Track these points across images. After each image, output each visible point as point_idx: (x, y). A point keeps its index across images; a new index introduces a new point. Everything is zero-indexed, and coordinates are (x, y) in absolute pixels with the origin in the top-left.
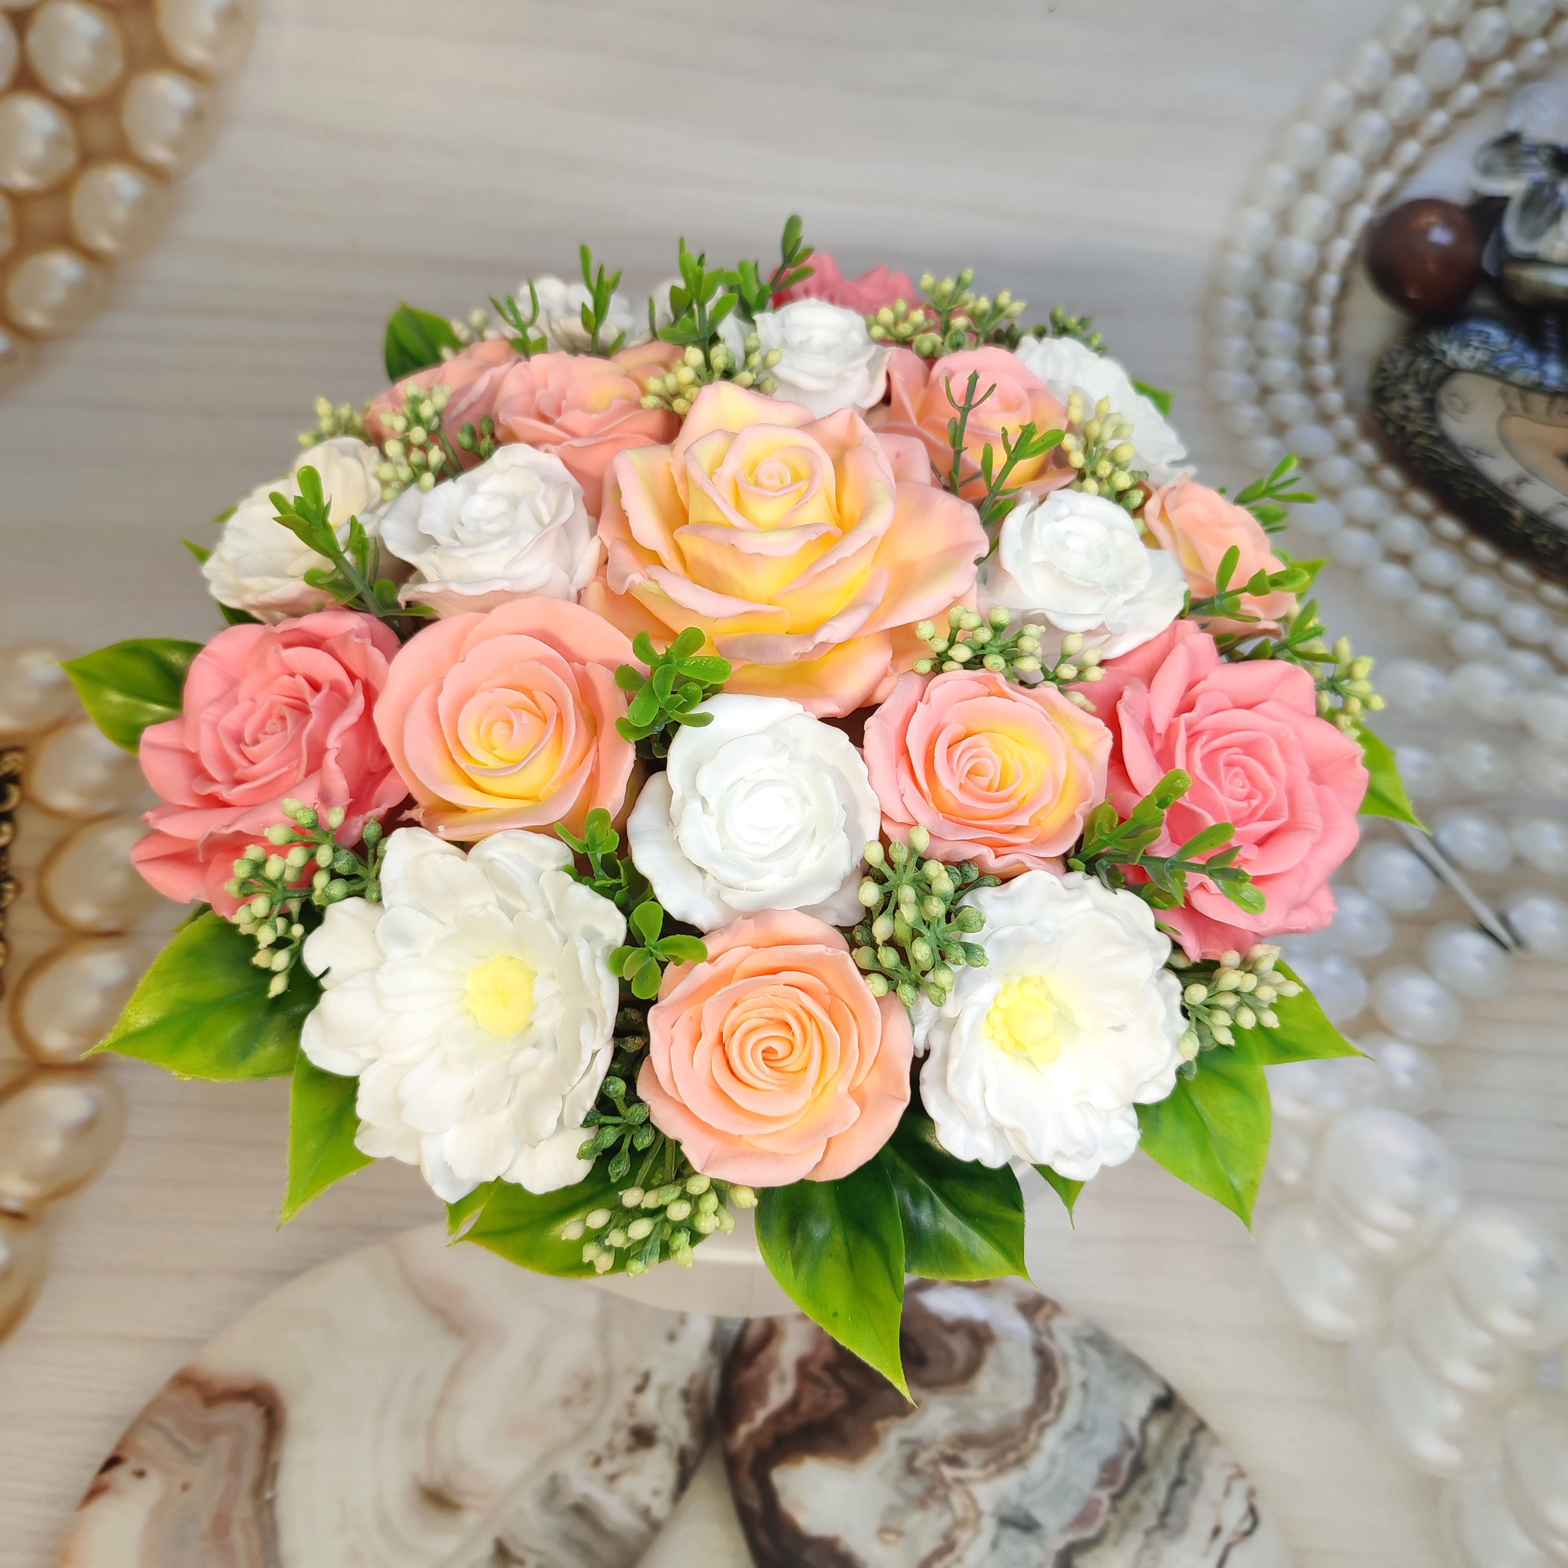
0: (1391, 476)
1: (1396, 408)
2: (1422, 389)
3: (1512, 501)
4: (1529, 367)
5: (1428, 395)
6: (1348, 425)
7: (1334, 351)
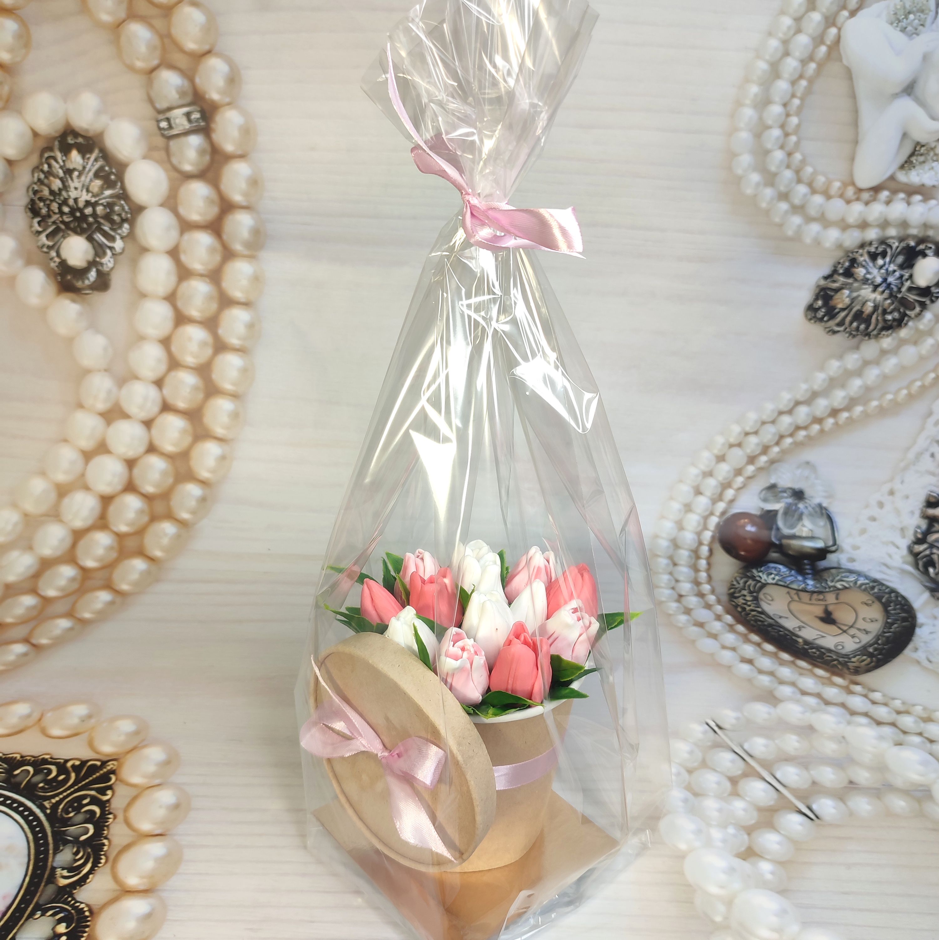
0: (740, 628)
1: (741, 601)
2: (751, 592)
3: (798, 637)
4: (800, 581)
5: (755, 594)
6: (719, 609)
7: (710, 579)
